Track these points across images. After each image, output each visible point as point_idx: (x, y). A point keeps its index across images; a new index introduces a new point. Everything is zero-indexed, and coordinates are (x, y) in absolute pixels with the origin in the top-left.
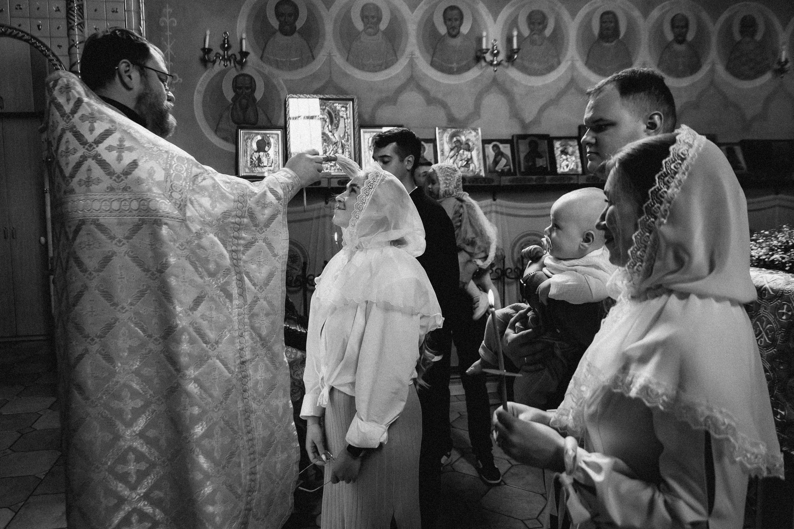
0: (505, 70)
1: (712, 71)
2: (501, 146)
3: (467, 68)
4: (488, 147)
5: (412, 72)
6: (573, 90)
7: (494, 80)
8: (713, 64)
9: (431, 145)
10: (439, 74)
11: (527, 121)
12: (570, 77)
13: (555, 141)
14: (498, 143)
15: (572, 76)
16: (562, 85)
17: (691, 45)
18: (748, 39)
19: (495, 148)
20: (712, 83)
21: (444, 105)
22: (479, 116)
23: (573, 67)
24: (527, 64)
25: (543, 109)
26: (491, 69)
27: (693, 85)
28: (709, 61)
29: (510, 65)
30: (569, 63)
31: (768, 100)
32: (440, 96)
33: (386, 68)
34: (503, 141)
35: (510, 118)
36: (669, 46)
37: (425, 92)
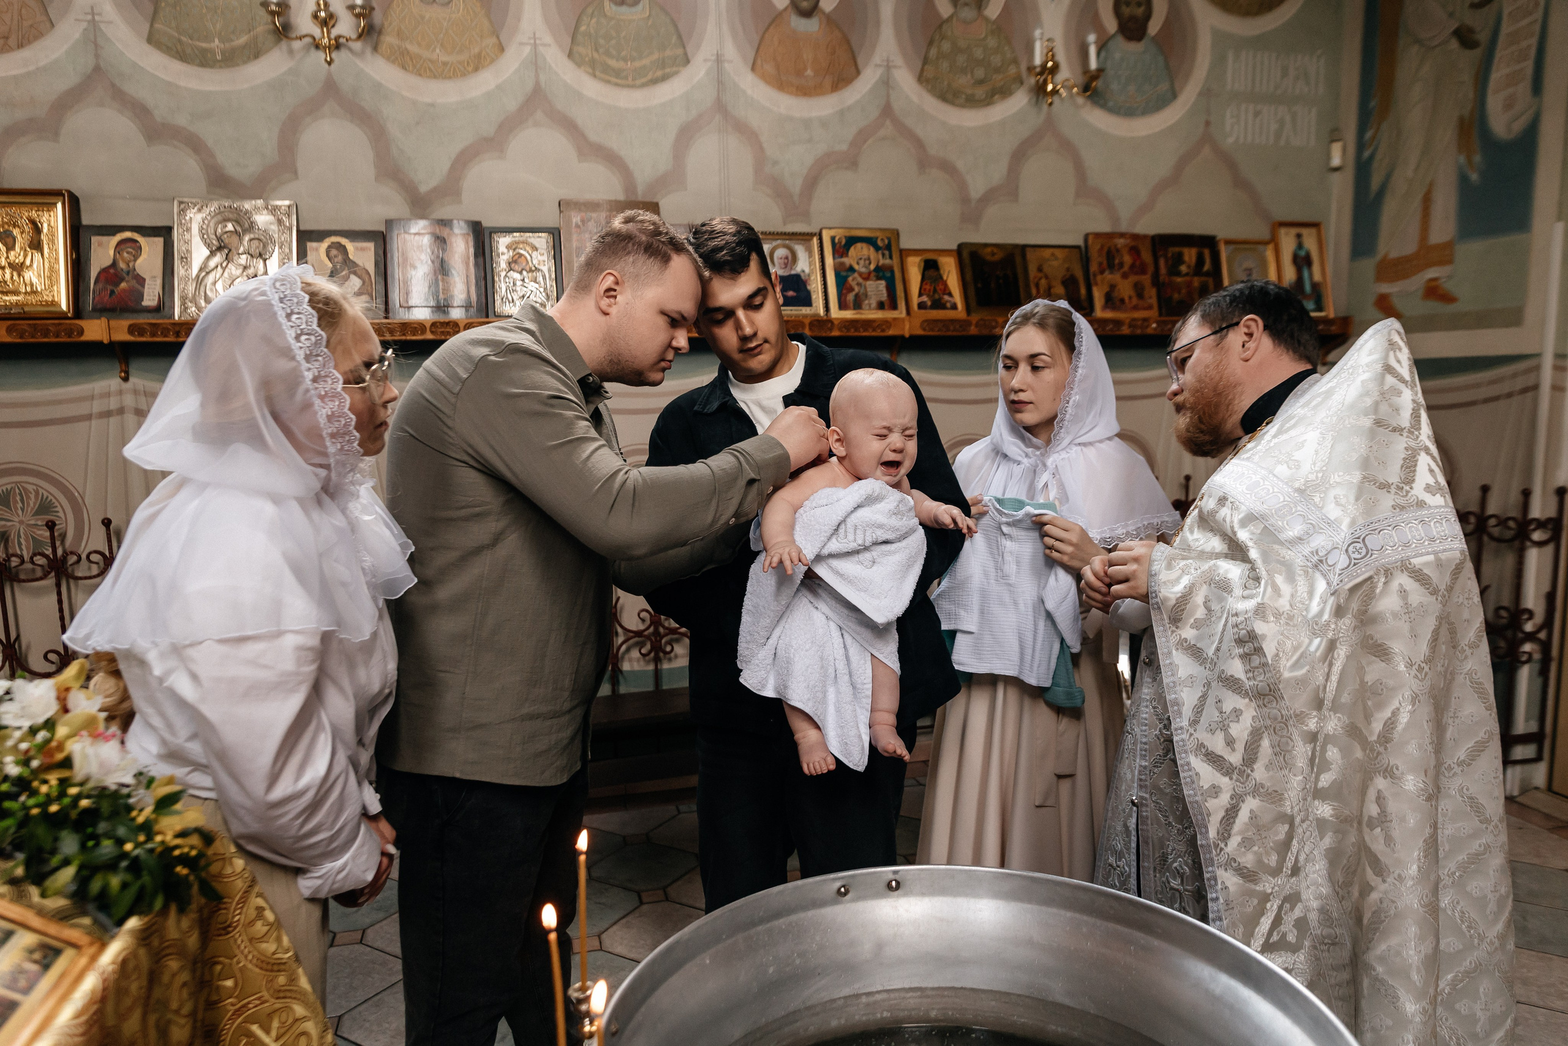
0: (358, 62)
1: (886, 82)
2: (350, 246)
3: (254, 52)
4: (317, 249)
5: (97, 56)
6: (539, 115)
7: (330, 88)
8: (888, 67)
9: (159, 241)
10: (177, 66)
11: (423, 189)
12: (530, 86)
13: (495, 236)
14: (344, 241)
15: (537, 84)
16: (512, 104)
17: (830, 20)
18: (967, 13)
19: (334, 252)
20: (887, 111)
21: (195, 145)
22: (296, 173)
23: (535, 62)
24: (413, 48)
25: (463, 161)
26: (321, 56)
27: (842, 113)
28: (878, 58)
29: (369, 50)
30: (527, 50)
31: (1019, 155)
32: (181, 120)
33: (20, 46)
34: (353, 235)
35: (377, 179)
36: (778, 18)
37: (139, 111)
